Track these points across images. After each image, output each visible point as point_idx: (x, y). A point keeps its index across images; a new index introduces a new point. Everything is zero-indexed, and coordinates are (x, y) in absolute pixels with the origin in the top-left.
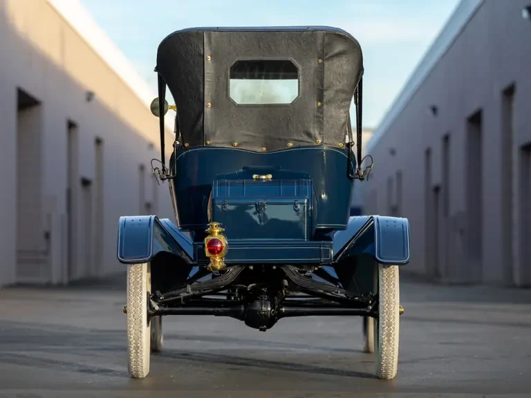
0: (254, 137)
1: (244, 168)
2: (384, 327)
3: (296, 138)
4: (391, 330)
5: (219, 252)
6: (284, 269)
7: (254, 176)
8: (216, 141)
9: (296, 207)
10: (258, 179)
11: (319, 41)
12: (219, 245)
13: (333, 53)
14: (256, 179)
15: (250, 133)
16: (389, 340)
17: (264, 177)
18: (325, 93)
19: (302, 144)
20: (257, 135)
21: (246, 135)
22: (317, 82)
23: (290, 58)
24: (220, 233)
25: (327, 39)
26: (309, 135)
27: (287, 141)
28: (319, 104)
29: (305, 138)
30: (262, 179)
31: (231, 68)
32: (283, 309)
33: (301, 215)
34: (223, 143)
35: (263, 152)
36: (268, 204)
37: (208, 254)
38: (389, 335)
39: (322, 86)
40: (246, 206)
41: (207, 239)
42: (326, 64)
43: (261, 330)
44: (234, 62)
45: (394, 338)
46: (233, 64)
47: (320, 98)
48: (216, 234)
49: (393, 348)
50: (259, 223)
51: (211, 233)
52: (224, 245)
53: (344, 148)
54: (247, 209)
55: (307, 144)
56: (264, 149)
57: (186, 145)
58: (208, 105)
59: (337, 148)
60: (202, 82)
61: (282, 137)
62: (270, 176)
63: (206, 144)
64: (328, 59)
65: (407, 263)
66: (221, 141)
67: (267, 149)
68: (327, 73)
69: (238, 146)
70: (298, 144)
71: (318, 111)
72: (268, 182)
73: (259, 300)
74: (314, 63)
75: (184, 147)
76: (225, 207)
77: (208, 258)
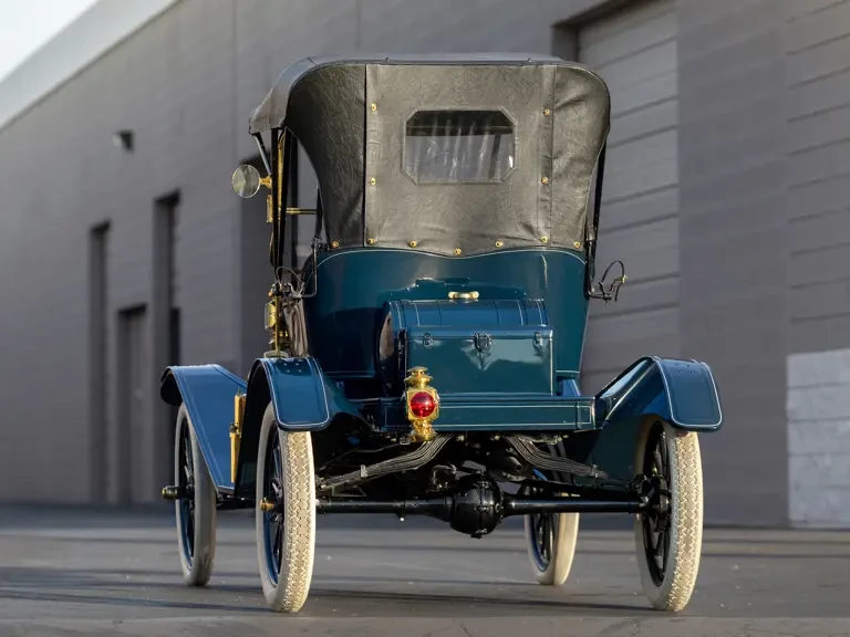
0: (443, 231)
1: (418, 282)
2: (679, 530)
3: (509, 234)
4: (691, 531)
5: (426, 413)
6: (511, 440)
7: (451, 294)
8: (383, 238)
9: (537, 342)
10: (458, 300)
11: (547, 81)
12: (427, 403)
13: (567, 99)
14: (454, 298)
15: (435, 226)
16: (687, 549)
17: (467, 296)
18: (555, 162)
19: (518, 243)
20: (448, 229)
21: (431, 229)
22: (542, 144)
23: (500, 108)
24: (427, 384)
25: (558, 76)
26: (529, 228)
27: (495, 239)
28: (546, 180)
29: (523, 233)
30: (464, 299)
31: (408, 123)
32: (513, 504)
33: (545, 356)
34: (394, 242)
35: (459, 256)
36: (493, 337)
37: (411, 416)
38: (688, 540)
39: (551, 150)
40: (460, 342)
41: (410, 393)
42: (557, 118)
43: (473, 536)
44: (413, 113)
45: (695, 546)
46: (410, 116)
47: (548, 170)
48: (423, 385)
49: (693, 561)
50: (480, 367)
51: (415, 384)
52: (437, 402)
53: (582, 249)
54: (462, 346)
55: (525, 243)
56: (459, 251)
57: (335, 244)
58: (372, 180)
59: (572, 250)
60: (362, 145)
61: (487, 232)
62: (476, 295)
63: (368, 243)
64: (559, 109)
65: (718, 428)
66: (394, 238)
67: (463, 251)
68: (557, 130)
69: (418, 245)
70: (512, 243)
71: (543, 191)
72: (473, 303)
73: (475, 487)
74: (537, 116)
75: (331, 247)
76: (427, 344)
77: (410, 422)
